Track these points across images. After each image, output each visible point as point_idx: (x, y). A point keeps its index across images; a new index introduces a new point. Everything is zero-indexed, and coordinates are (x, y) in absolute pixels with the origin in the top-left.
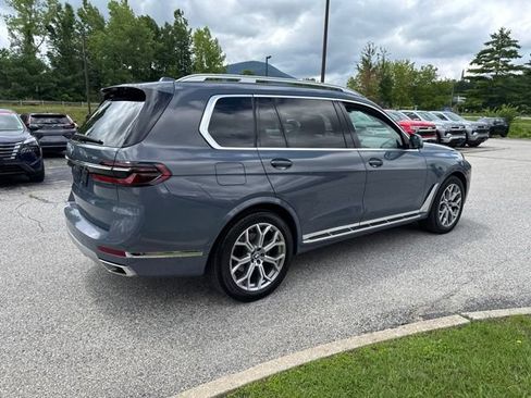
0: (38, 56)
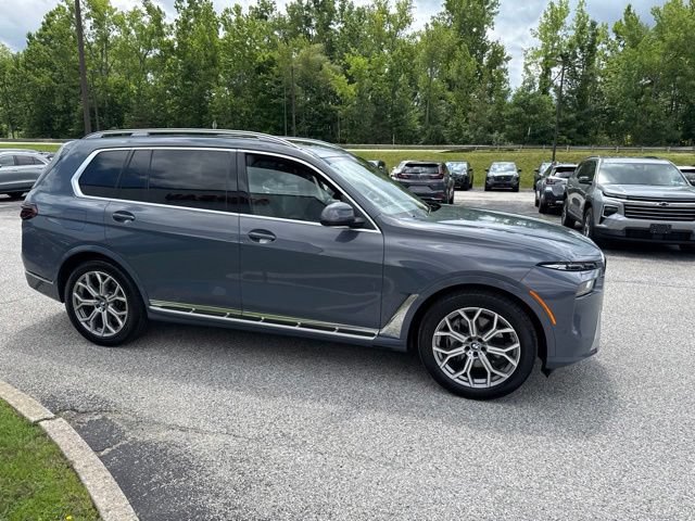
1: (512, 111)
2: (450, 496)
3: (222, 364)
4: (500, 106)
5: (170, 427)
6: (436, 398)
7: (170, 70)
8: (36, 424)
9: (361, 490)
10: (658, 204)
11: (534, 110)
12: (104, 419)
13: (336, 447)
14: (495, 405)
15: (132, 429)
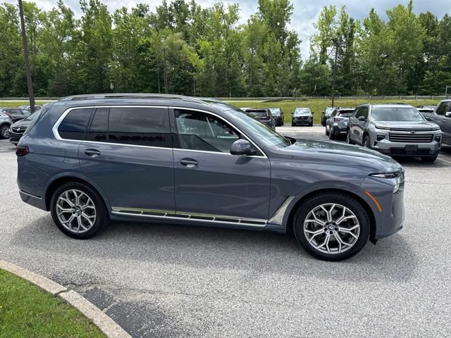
0: (327, 62)
1: (304, 75)
2: (336, 324)
3: (163, 247)
4: (297, 72)
5: (141, 292)
6: (307, 262)
7: (79, 50)
8: (56, 295)
9: (279, 324)
10: (409, 132)
11: (317, 74)
12: (96, 288)
13: (254, 298)
14: (345, 264)
15: (116, 294)
